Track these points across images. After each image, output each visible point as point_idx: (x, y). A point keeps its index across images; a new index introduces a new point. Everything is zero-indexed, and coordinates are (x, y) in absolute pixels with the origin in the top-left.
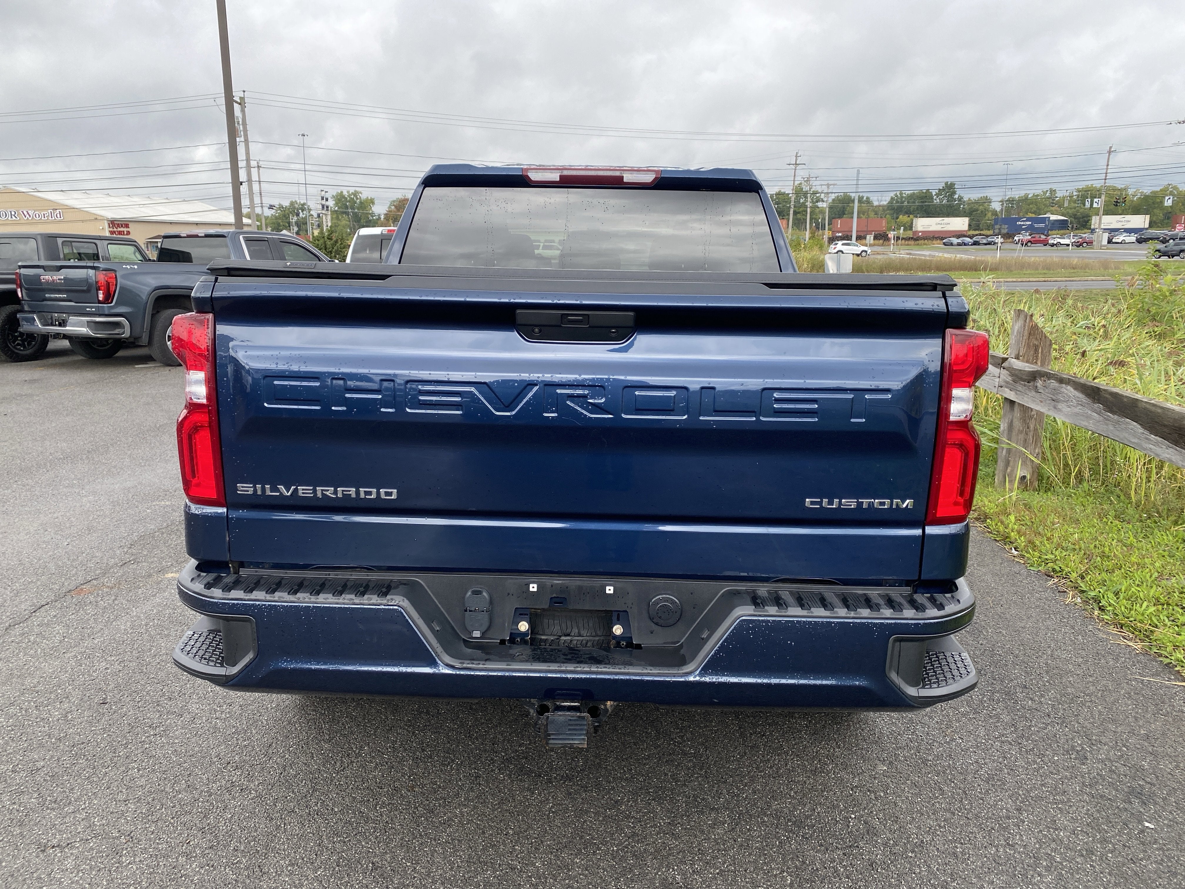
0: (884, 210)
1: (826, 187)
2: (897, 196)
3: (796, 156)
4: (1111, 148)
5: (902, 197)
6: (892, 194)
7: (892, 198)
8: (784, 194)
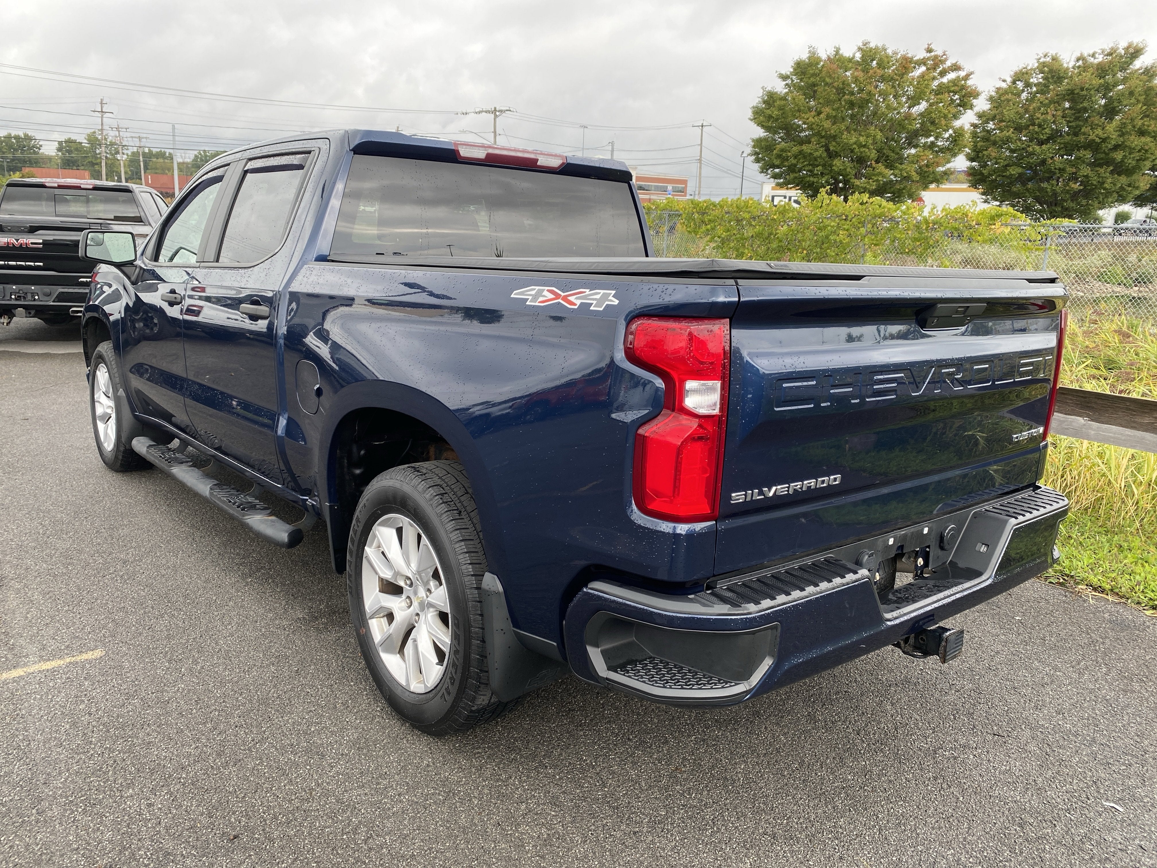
0: (187, 167)
1: (138, 140)
2: (201, 154)
3: (101, 103)
4: (398, 128)
5: (206, 156)
6: (196, 152)
7: (196, 156)
8: (74, 142)
